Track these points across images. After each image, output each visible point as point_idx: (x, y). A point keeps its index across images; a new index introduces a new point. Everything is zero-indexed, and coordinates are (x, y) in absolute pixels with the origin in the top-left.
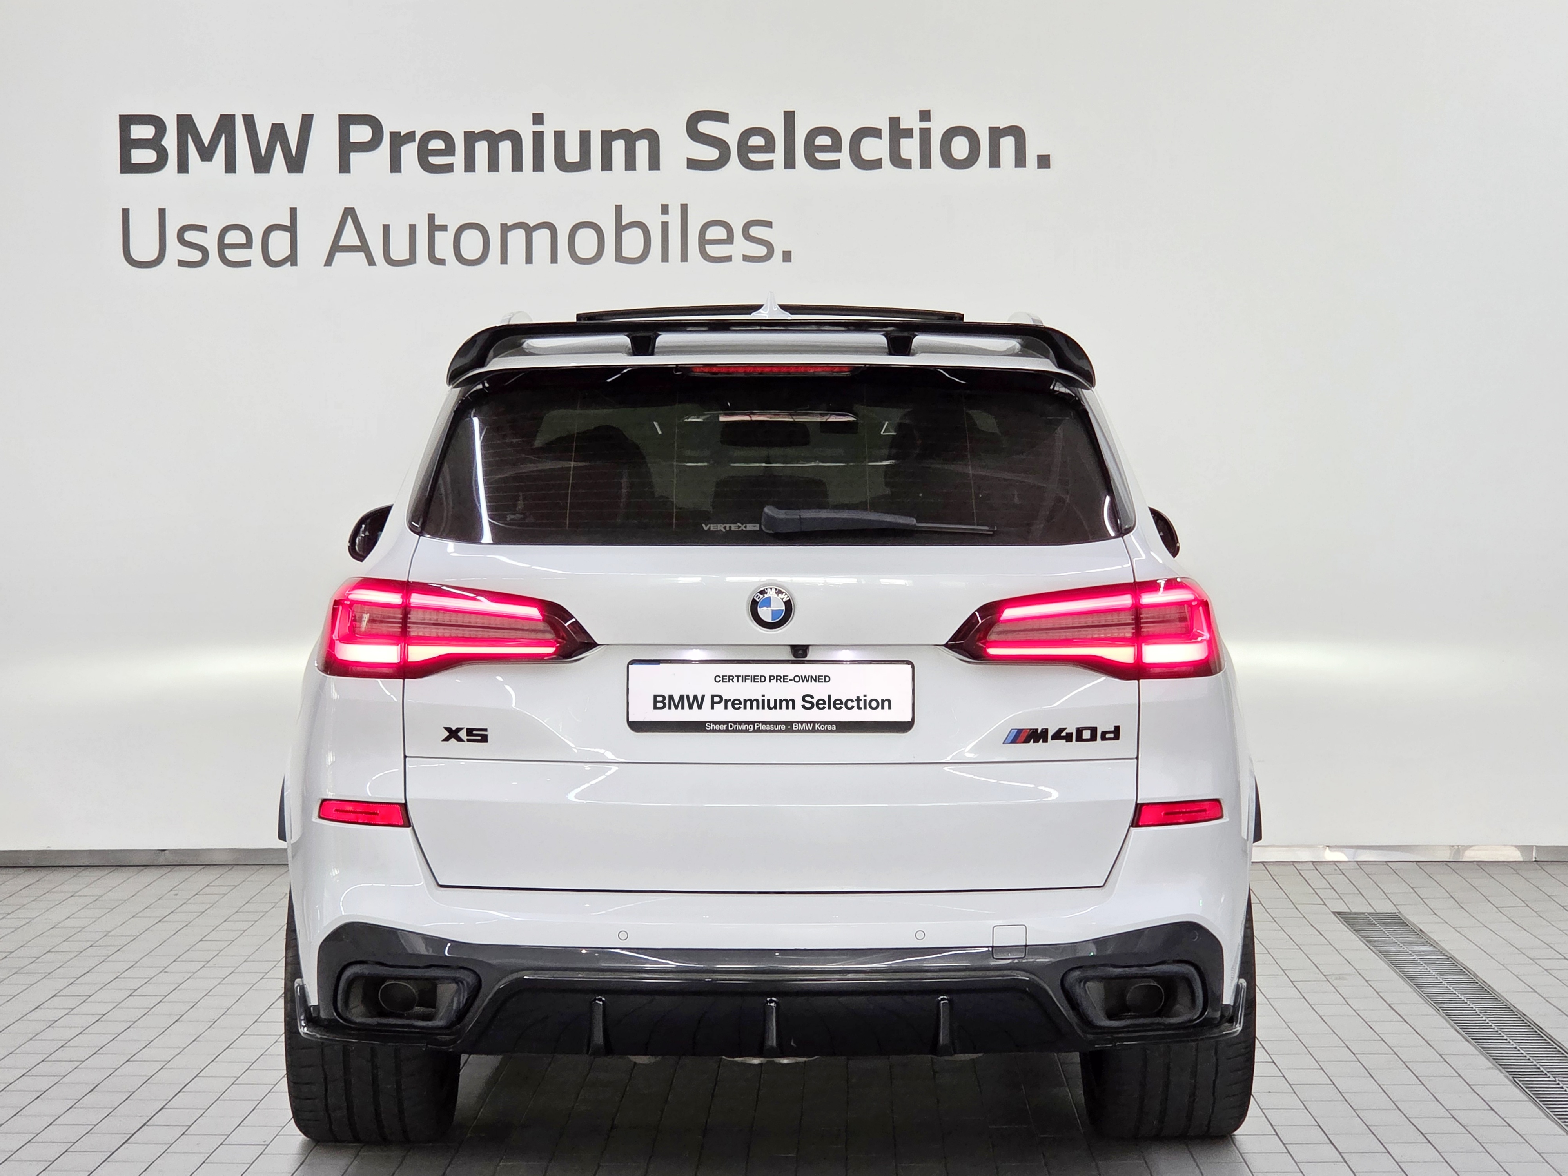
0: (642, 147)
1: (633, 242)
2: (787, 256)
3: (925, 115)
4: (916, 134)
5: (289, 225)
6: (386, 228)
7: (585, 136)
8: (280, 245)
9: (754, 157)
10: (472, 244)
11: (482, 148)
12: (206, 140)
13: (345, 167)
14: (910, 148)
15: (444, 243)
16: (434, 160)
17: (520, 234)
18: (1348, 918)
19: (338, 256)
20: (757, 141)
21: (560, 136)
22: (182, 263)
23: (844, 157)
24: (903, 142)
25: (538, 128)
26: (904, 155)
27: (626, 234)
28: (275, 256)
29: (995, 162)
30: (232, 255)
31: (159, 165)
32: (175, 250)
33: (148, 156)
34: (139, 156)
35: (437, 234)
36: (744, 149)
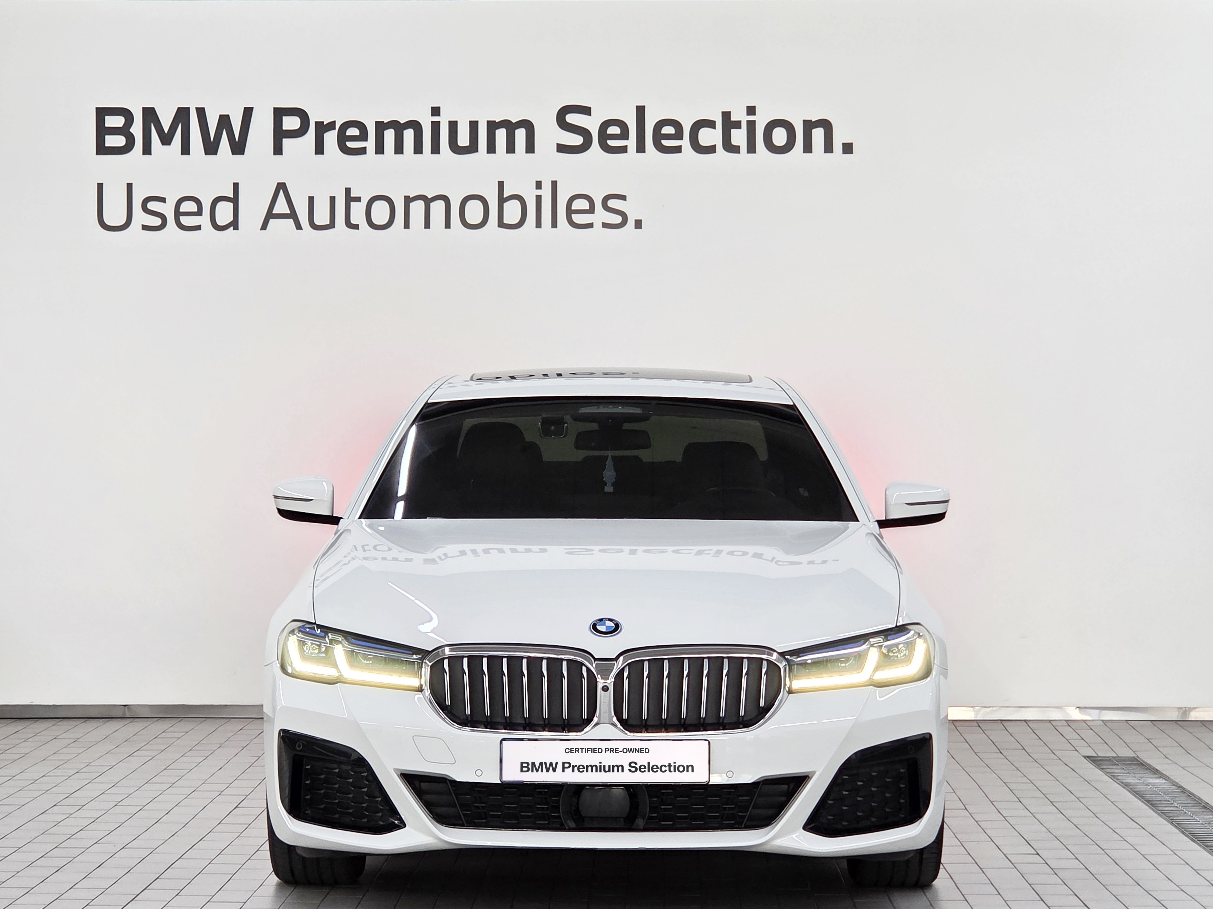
0: (520, 134)
1: (512, 212)
2: (638, 224)
4: (744, 125)
5: (232, 196)
6: (311, 200)
7: (474, 126)
8: (224, 213)
9: (612, 143)
10: (380, 213)
11: (389, 135)
12: (166, 128)
15: (358, 212)
16: (351, 145)
17: (420, 203)
18: (1094, 760)
19: (272, 222)
20: (614, 130)
21: (453, 126)
22: (145, 227)
23: (685, 143)
24: (734, 131)
25: (436, 119)
26: (734, 142)
27: (506, 205)
28: (221, 222)
29: (808, 148)
30: (186, 221)
31: (127, 148)
32: (140, 217)
33: (118, 141)
34: (112, 141)
35: (353, 204)
36: (603, 136)
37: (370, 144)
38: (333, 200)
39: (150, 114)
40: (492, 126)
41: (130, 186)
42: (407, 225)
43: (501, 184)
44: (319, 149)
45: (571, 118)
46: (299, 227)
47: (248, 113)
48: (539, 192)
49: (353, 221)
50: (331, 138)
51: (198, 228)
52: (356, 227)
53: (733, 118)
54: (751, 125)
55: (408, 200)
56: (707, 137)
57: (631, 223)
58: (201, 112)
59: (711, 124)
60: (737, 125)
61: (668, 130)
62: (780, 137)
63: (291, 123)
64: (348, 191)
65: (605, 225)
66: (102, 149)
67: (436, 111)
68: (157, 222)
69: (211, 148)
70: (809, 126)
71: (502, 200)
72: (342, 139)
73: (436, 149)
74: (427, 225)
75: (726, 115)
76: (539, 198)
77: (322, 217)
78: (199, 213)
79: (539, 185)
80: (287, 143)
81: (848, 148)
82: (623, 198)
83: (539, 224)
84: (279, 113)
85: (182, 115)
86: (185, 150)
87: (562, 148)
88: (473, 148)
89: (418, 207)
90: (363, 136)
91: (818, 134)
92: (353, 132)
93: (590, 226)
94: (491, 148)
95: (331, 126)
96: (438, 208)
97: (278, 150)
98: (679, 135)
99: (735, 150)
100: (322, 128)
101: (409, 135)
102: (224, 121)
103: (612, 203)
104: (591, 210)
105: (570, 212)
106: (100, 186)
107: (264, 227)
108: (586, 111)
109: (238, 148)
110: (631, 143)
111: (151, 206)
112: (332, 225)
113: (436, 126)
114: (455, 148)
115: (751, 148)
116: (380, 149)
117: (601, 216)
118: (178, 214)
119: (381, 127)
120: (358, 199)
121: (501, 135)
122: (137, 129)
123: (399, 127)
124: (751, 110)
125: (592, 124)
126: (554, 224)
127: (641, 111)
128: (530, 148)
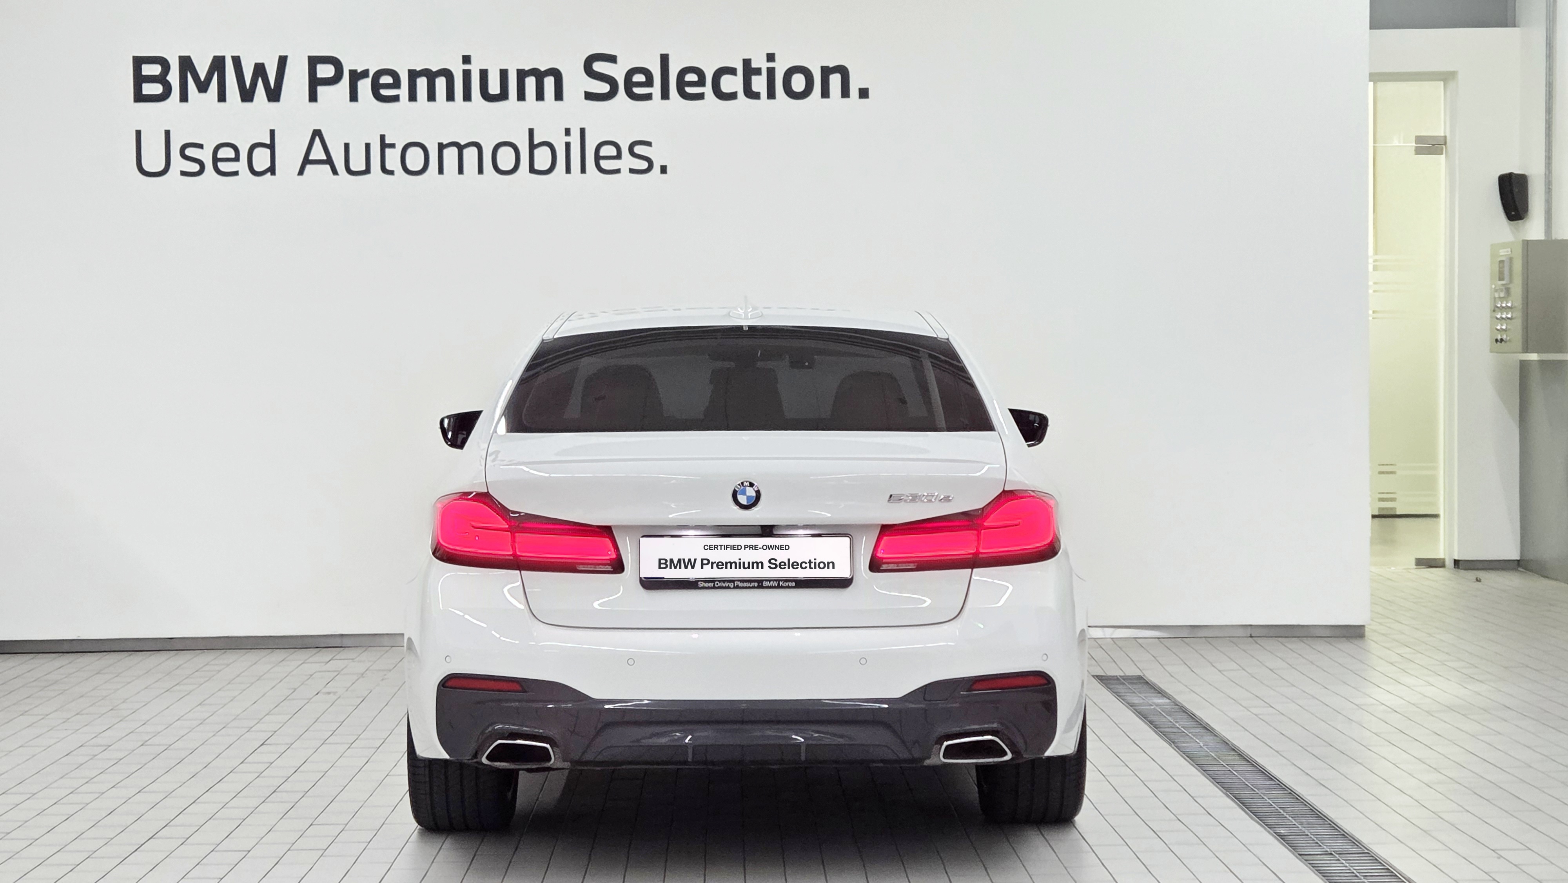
0: (549, 83)
1: (543, 158)
2: (664, 170)
4: (764, 72)
5: (269, 143)
6: (347, 146)
7: (504, 74)
8: (262, 159)
9: (637, 90)
10: (415, 159)
11: (422, 83)
12: (202, 75)
13: (313, 97)
14: (759, 83)
15: (393, 159)
16: (384, 92)
17: (454, 150)
18: (1101, 679)
19: (309, 168)
20: (639, 78)
21: (484, 74)
23: (708, 90)
24: (755, 79)
25: (467, 67)
26: (755, 88)
27: (537, 151)
28: (258, 168)
29: (825, 94)
30: (223, 167)
31: (164, 96)
32: (179, 164)
33: (155, 89)
34: (149, 89)
35: (388, 151)
36: (629, 84)
37: (403, 91)
38: (368, 146)
39: (186, 64)
40: (522, 75)
41: (167, 133)
42: (441, 171)
43: (531, 132)
44: (354, 96)
46: (335, 172)
47: (283, 61)
48: (568, 139)
49: (388, 167)
50: (364, 86)
51: (236, 173)
52: (391, 173)
54: (771, 72)
55: (441, 147)
56: (730, 83)
57: (657, 169)
58: (237, 61)
59: (732, 71)
60: (758, 71)
61: (691, 77)
62: (798, 83)
63: (325, 71)
64: (383, 137)
65: (632, 171)
66: (140, 97)
67: (467, 60)
68: (195, 167)
69: (247, 95)
70: (826, 72)
71: (532, 147)
72: (376, 87)
73: (467, 97)
74: (461, 171)
75: (747, 63)
76: (568, 145)
77: (358, 164)
78: (237, 159)
79: (568, 132)
80: (321, 90)
81: (864, 93)
82: (649, 144)
83: (568, 170)
84: (314, 62)
85: (218, 64)
86: (222, 97)
87: (590, 96)
88: (503, 95)
89: (451, 154)
90: (397, 84)
91: (835, 80)
92: (386, 79)
93: (618, 171)
94: (521, 96)
95: (365, 74)
96: (471, 154)
98: (701, 82)
99: (756, 96)
100: (356, 76)
101: (441, 83)
102: (260, 70)
103: (638, 150)
104: (619, 156)
105: (598, 158)
106: (138, 133)
107: (301, 172)
108: (612, 59)
109: (274, 95)
110: (656, 90)
112: (367, 171)
113: (467, 74)
114: (487, 96)
115: (771, 95)
116: (413, 97)
117: (628, 162)
118: (216, 160)
119: (413, 75)
120: (392, 146)
121: (530, 83)
122: (174, 77)
123: (430, 76)
124: (771, 57)
125: (618, 72)
126: (583, 170)
127: (664, 59)
128: (559, 96)
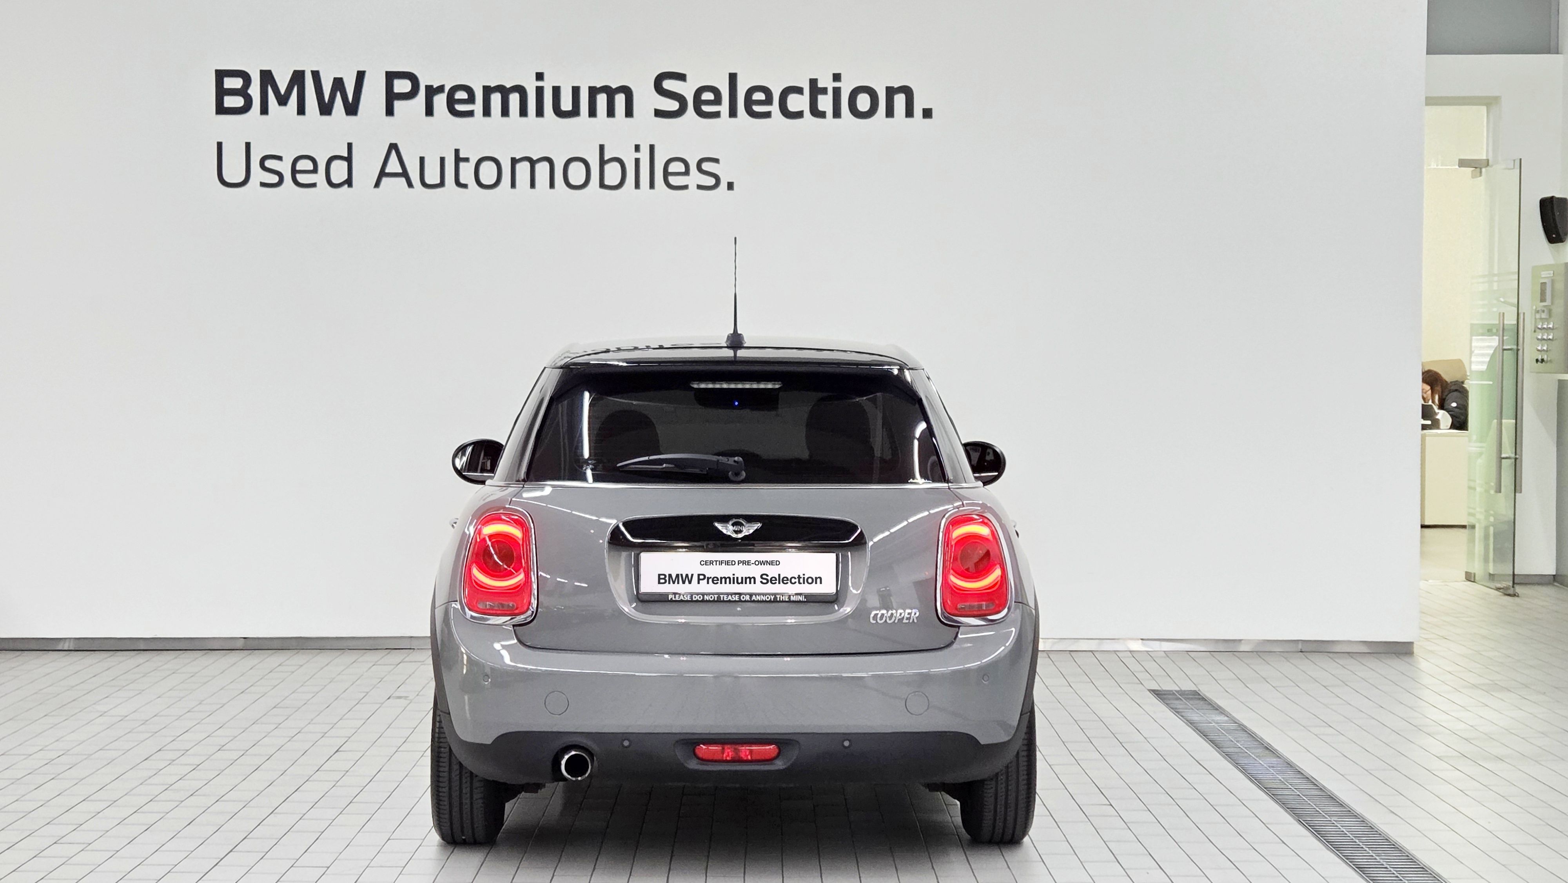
0: (620, 100)
1: (613, 174)
2: (730, 186)
3: (837, 77)
4: (830, 92)
5: (346, 155)
6: (422, 160)
7: (576, 91)
8: (339, 171)
9: (706, 108)
10: (488, 173)
11: (496, 99)
12: (283, 89)
14: (825, 103)
15: (467, 172)
17: (526, 165)
18: (1158, 694)
19: (385, 180)
20: (708, 96)
21: (556, 91)
22: (263, 185)
23: (775, 108)
24: (821, 98)
25: (540, 84)
26: (821, 108)
27: (607, 167)
28: (335, 180)
29: (890, 113)
30: (301, 178)
31: (245, 109)
32: (258, 175)
33: (237, 102)
34: (231, 102)
35: (462, 165)
36: (698, 102)
37: (478, 107)
38: (442, 160)
39: (267, 77)
40: (593, 92)
41: (248, 145)
42: (513, 185)
43: (602, 148)
44: (429, 111)
45: (668, 85)
46: (410, 185)
47: (361, 76)
48: (637, 155)
49: (462, 180)
50: (440, 101)
51: (314, 185)
52: (465, 186)
53: (821, 85)
54: (837, 92)
56: (797, 103)
57: (724, 185)
58: (316, 75)
59: (799, 90)
60: (824, 91)
61: (759, 96)
62: (863, 102)
63: (402, 86)
64: (457, 151)
65: (700, 187)
66: (221, 110)
67: (540, 76)
68: (275, 179)
69: (326, 109)
70: (891, 92)
71: (603, 163)
72: (451, 103)
73: (540, 113)
74: (533, 185)
75: (813, 82)
76: (637, 161)
77: (433, 177)
78: (315, 171)
79: (637, 148)
80: (398, 104)
81: (927, 113)
82: (716, 161)
83: (637, 185)
84: (391, 77)
85: (298, 78)
86: (301, 111)
87: (659, 113)
88: (575, 112)
89: (523, 169)
90: (471, 100)
91: (900, 100)
92: (461, 95)
93: (685, 187)
94: (593, 113)
95: (441, 89)
96: (542, 169)
97: (390, 111)
98: (769, 101)
99: (822, 115)
100: (432, 92)
101: (514, 99)
102: (338, 84)
103: (706, 166)
104: (687, 173)
105: (666, 174)
106: (220, 145)
107: (377, 185)
108: (681, 77)
109: (352, 109)
110: (724, 108)
111: (269, 164)
112: (442, 184)
113: (540, 91)
114: (559, 112)
115: (837, 114)
116: (487, 112)
117: (695, 178)
118: (294, 172)
119: (488, 91)
120: (467, 160)
121: (602, 100)
122: (255, 91)
123: (505, 92)
125: (687, 90)
126: (652, 185)
127: (733, 78)
128: (629, 113)
